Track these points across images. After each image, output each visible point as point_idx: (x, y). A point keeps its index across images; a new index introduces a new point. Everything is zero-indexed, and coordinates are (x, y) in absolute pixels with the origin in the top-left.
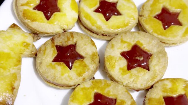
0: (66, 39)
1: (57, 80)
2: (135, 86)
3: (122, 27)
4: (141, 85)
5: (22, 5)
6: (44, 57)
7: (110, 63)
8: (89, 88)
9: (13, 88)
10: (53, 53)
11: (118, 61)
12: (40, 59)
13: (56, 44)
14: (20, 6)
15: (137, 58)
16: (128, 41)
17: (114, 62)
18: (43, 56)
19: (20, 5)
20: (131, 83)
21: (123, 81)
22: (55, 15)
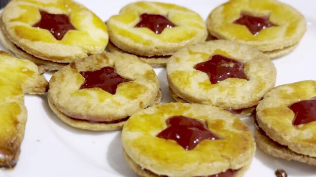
0: (96, 62)
1: (92, 110)
2: (232, 102)
3: (186, 39)
4: (243, 98)
5: (12, 20)
6: (64, 84)
7: (180, 80)
8: (153, 114)
9: (16, 123)
10: (78, 79)
11: (193, 76)
12: (56, 88)
13: (79, 70)
14: (9, 22)
15: (223, 65)
16: (200, 51)
17: (187, 76)
18: (60, 83)
19: (9, 20)
20: (224, 97)
21: (210, 97)
22: (70, 33)
